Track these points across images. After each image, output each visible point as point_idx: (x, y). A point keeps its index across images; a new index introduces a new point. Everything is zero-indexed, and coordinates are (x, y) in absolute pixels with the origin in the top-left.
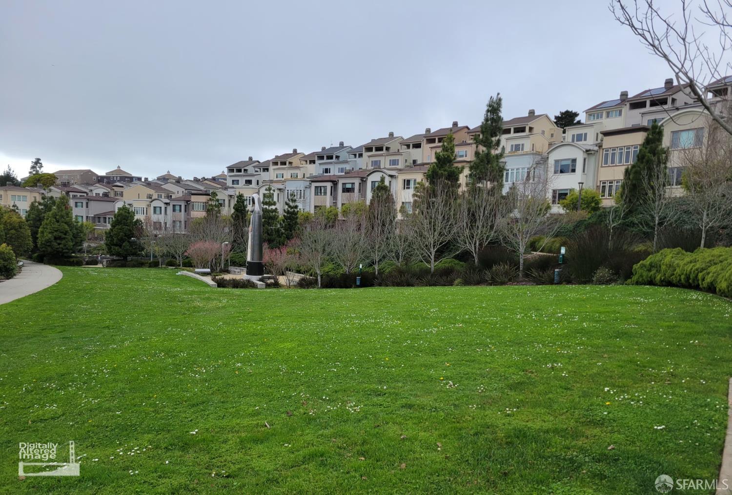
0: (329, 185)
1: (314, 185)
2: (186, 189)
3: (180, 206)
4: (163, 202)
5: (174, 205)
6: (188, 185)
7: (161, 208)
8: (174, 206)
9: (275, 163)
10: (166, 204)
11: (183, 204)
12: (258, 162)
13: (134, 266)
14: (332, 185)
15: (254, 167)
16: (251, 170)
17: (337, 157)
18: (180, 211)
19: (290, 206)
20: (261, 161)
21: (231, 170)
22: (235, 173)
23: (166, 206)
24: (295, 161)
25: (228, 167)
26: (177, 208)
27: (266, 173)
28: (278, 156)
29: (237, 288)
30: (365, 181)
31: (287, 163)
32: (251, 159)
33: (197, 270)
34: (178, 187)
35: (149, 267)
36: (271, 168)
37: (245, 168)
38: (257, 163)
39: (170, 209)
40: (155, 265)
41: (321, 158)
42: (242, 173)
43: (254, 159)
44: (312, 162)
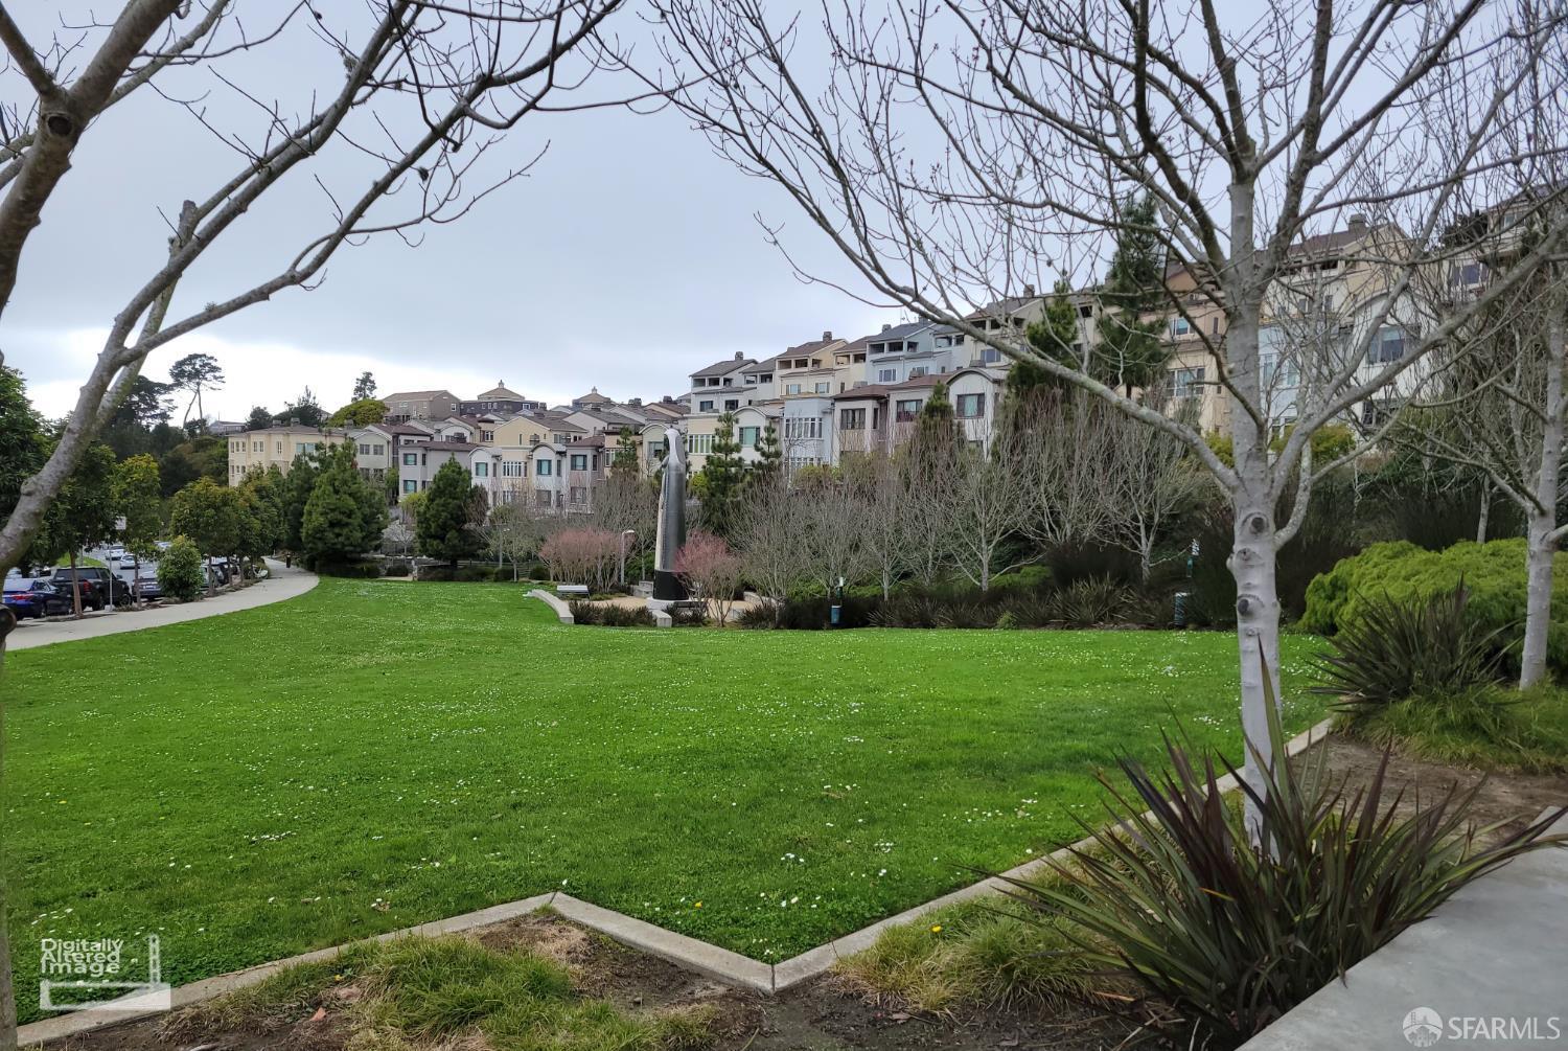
0: (869, 406)
1: (840, 406)
3: (585, 456)
4: (556, 451)
7: (550, 462)
8: (574, 456)
9: (786, 364)
10: (560, 453)
11: (590, 454)
12: (754, 362)
14: (878, 406)
15: (743, 373)
16: (738, 379)
17: (912, 346)
18: (585, 467)
19: (763, 454)
20: (760, 361)
21: (698, 380)
22: (707, 388)
23: (559, 457)
24: (826, 357)
25: (693, 376)
26: (580, 461)
27: (765, 385)
28: (795, 347)
29: (613, 625)
31: (810, 363)
32: (739, 355)
33: (561, 588)
36: (778, 373)
37: (727, 376)
38: (752, 365)
39: (566, 463)
41: (878, 348)
42: (721, 386)
43: (746, 357)
44: (860, 358)
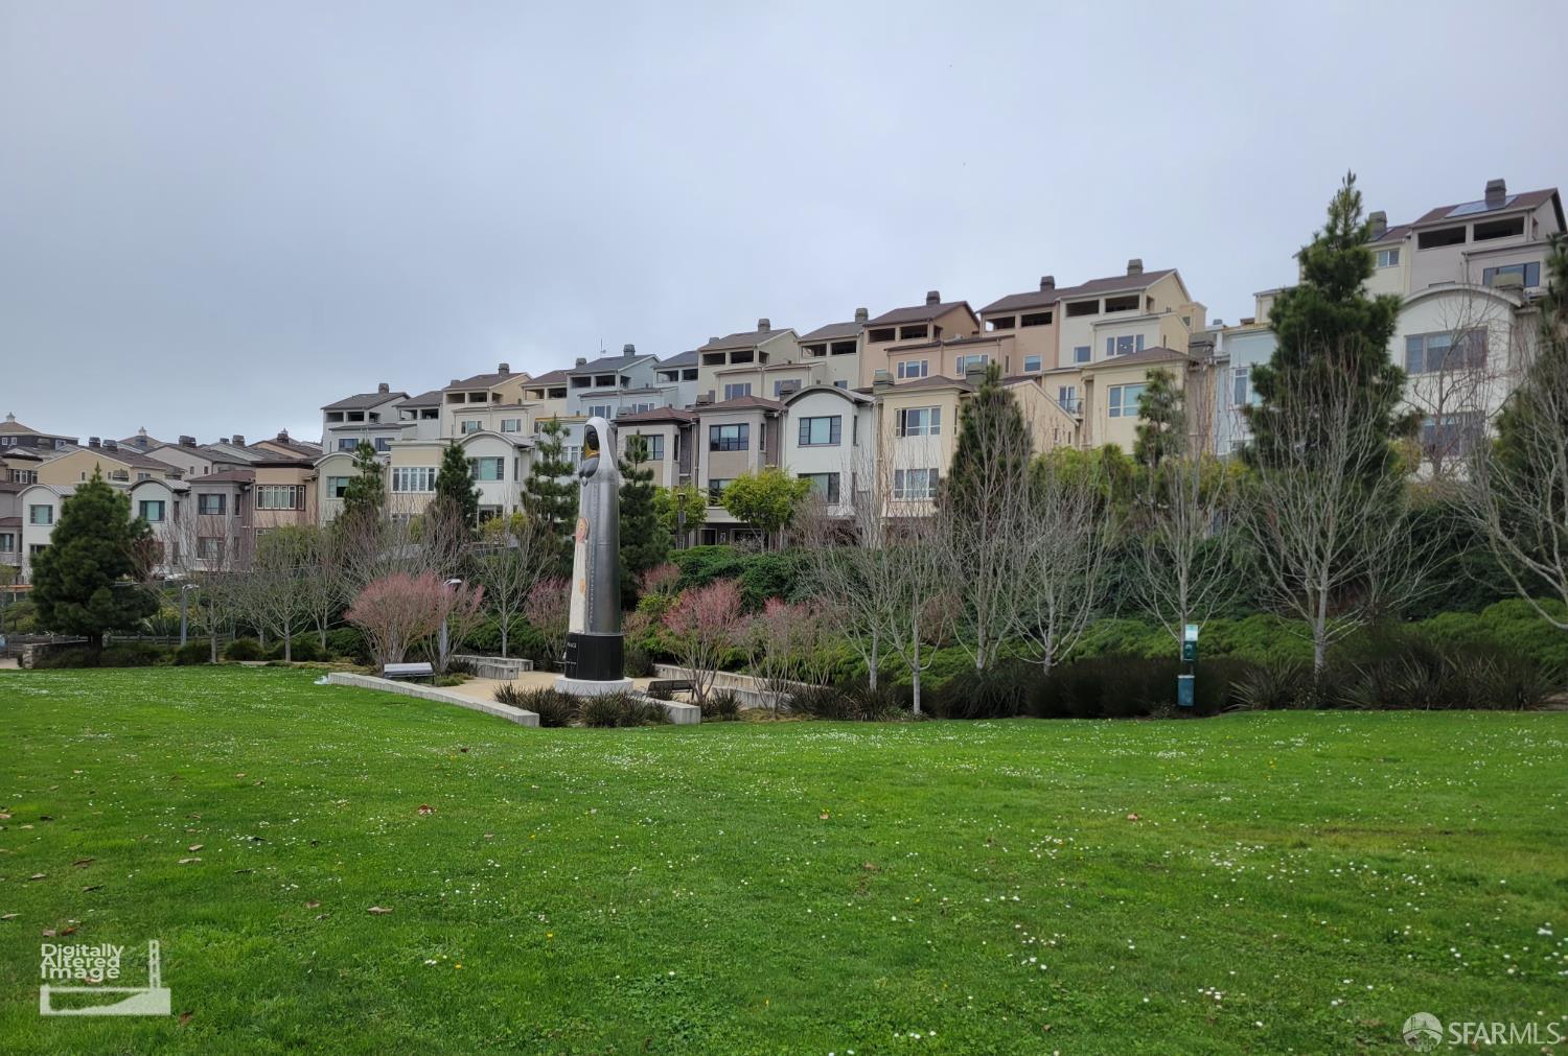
2: (214, 463)
3: (222, 497)
4: (169, 489)
5: (201, 496)
6: (218, 453)
7: (162, 503)
8: (203, 497)
9: (457, 398)
10: (178, 492)
11: (230, 493)
12: (405, 396)
13: (126, 663)
14: (679, 432)
15: (398, 407)
16: (387, 413)
17: (624, 380)
18: (222, 510)
20: (412, 395)
21: (333, 414)
22: (346, 423)
23: (177, 498)
24: (510, 391)
25: (325, 409)
26: (214, 502)
27: (430, 421)
28: (458, 381)
30: (777, 418)
31: (490, 397)
32: (384, 388)
34: (192, 456)
35: (177, 664)
36: (447, 409)
37: (373, 410)
38: (403, 399)
39: (190, 505)
40: (197, 656)
41: (581, 382)
42: (366, 421)
43: (392, 390)
44: (559, 393)
